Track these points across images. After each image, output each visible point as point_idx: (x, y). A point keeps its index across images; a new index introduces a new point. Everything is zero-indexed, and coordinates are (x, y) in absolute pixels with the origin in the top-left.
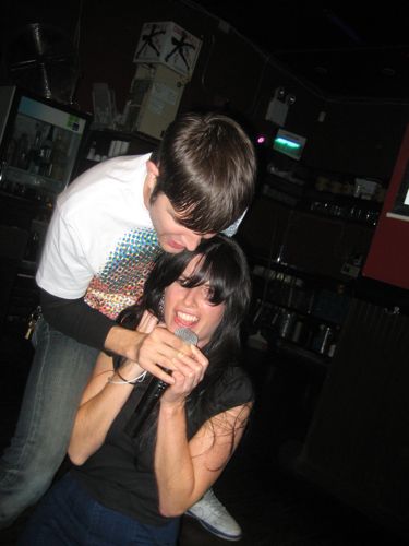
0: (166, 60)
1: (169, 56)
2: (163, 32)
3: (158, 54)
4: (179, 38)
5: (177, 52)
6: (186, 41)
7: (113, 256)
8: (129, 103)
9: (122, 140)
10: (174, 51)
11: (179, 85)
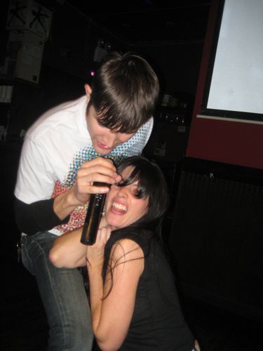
0: (31, 27)
1: (32, 24)
2: (25, 7)
3: (24, 23)
5: (37, 20)
6: (42, 12)
7: (72, 167)
8: (7, 59)
9: (7, 85)
10: (35, 20)
11: (41, 43)
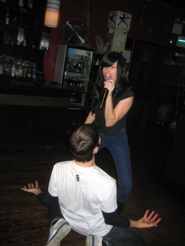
0: (118, 26)
1: (119, 24)
2: (116, 15)
3: (115, 24)
4: (122, 16)
6: (125, 16)
10: (121, 22)
